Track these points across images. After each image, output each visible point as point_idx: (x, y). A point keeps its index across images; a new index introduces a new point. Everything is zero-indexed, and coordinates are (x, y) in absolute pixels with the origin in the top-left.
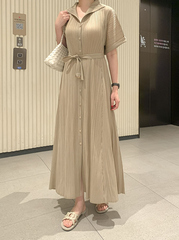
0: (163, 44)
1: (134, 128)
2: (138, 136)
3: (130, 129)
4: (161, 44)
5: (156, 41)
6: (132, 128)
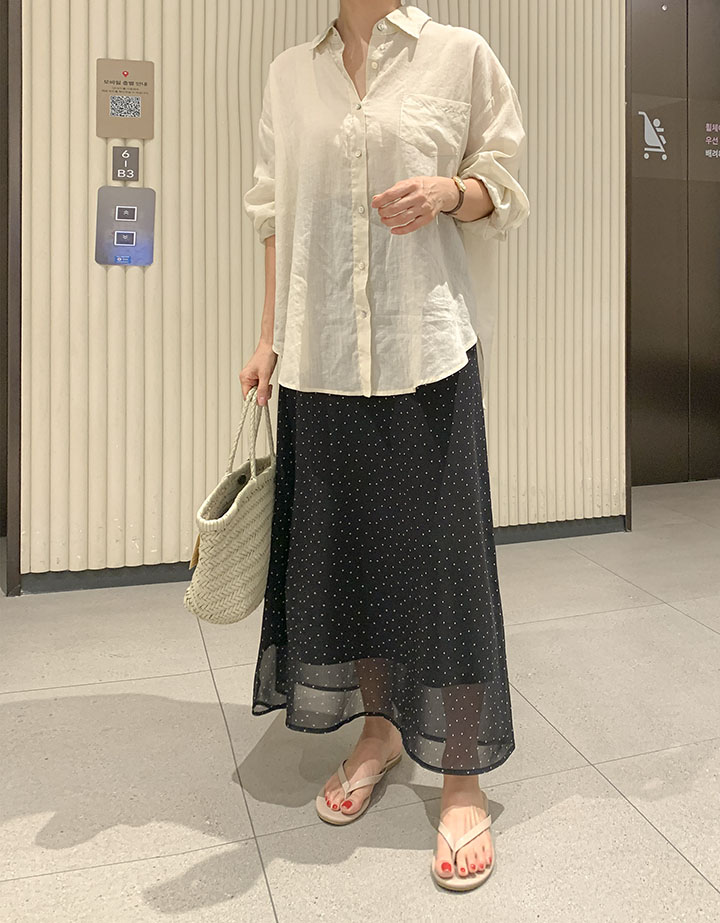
1: (606, 487)
2: (624, 523)
3: (588, 493)
6: (596, 488)
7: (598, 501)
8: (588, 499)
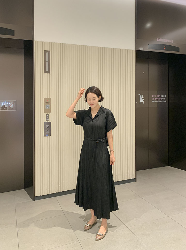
0: (160, 99)
1: (132, 173)
2: (135, 180)
3: (128, 174)
4: (158, 99)
5: (153, 97)
6: (130, 174)
7: (130, 176)
8: (128, 175)
